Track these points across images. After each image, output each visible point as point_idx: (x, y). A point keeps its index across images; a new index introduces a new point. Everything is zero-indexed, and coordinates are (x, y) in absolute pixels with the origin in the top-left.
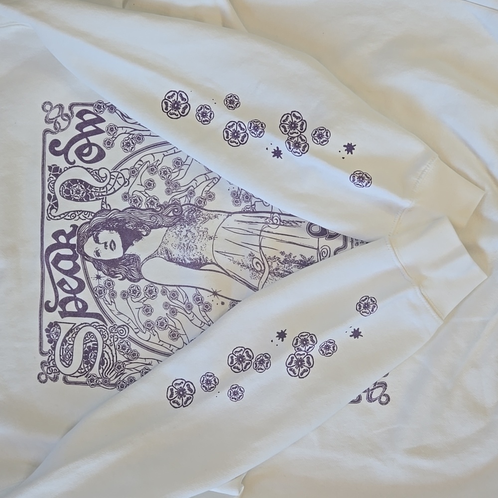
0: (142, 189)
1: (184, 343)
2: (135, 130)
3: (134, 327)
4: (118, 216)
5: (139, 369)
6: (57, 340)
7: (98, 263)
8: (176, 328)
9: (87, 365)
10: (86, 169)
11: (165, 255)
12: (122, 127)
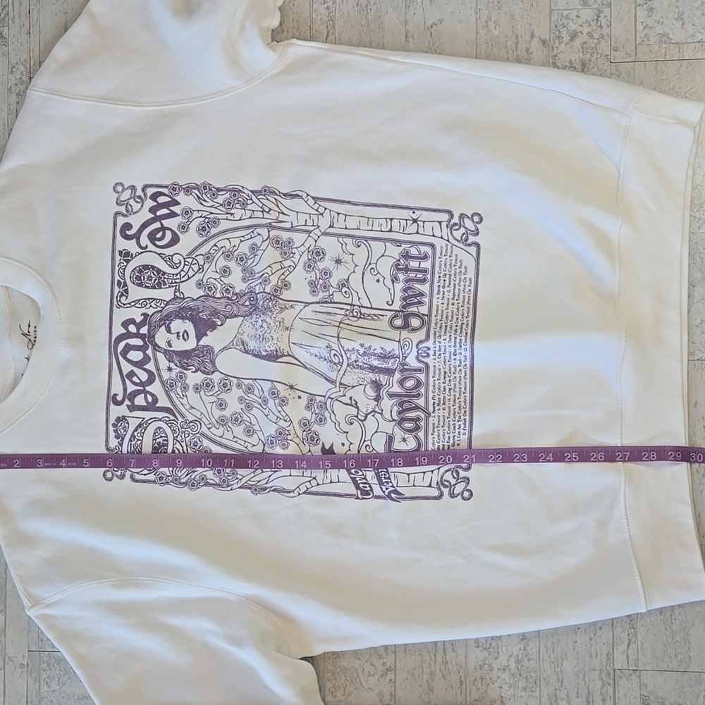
0: (217, 276)
1: (259, 439)
2: (211, 213)
3: (207, 422)
4: (192, 304)
6: (125, 435)
7: (170, 355)
8: (251, 423)
10: (159, 254)
11: (241, 346)
12: (198, 211)
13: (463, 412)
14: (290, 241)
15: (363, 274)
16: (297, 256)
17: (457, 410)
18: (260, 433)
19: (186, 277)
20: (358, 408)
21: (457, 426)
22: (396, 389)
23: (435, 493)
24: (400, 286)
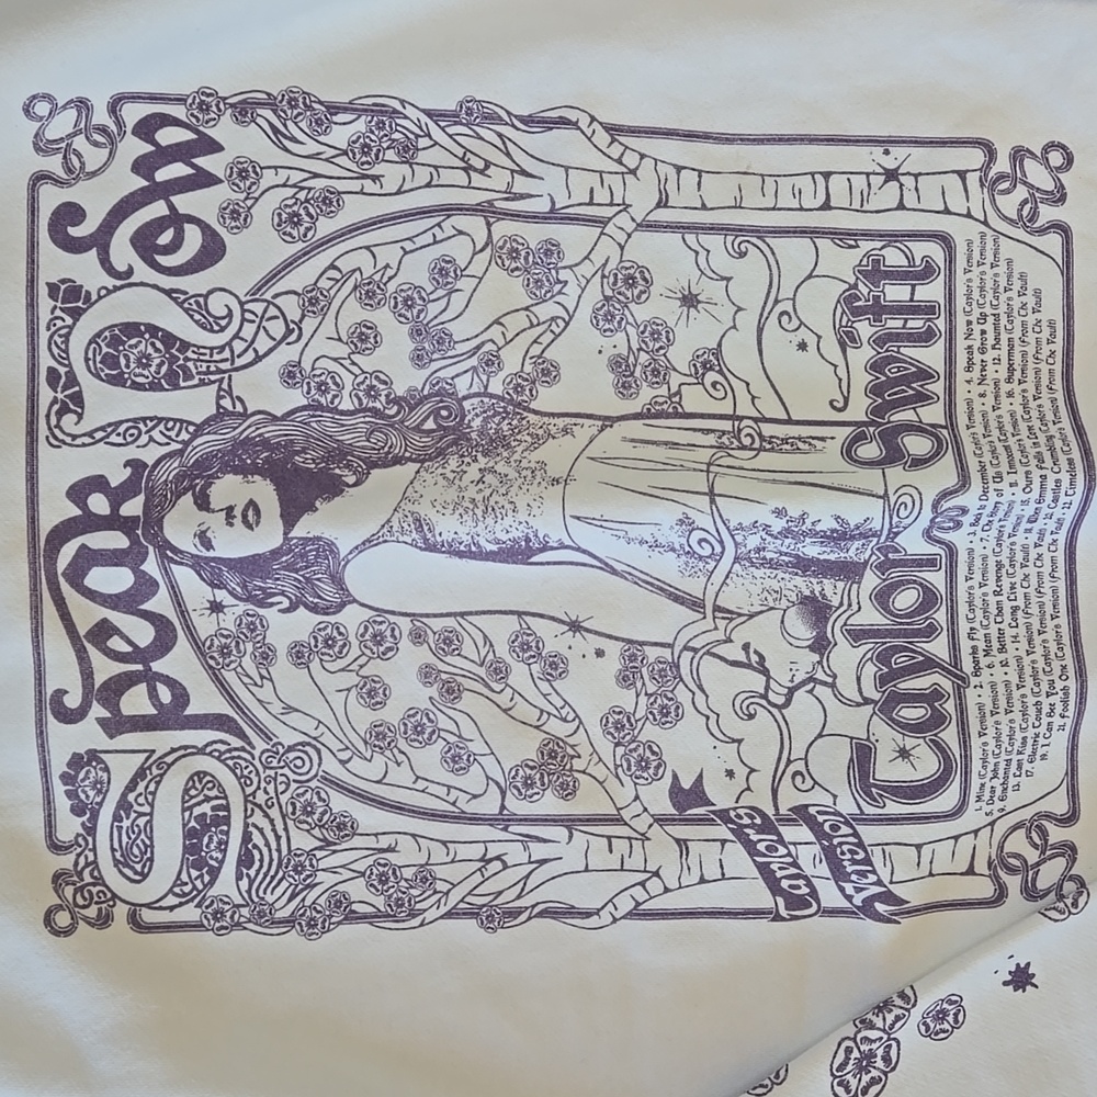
0: (342, 350)
1: (488, 777)
2: (316, 175)
3: (336, 746)
4: (270, 431)
5: (361, 866)
6: (100, 804)
7: (211, 570)
8: (460, 736)
9: (200, 870)
10: (169, 293)
11: (414, 535)
12: (276, 168)
13: (1057, 671)
14: (551, 249)
15: (760, 331)
16: (572, 290)
17: (1041, 664)
18: (488, 762)
19: (250, 356)
20: (765, 672)
21: (1046, 709)
22: (871, 616)
23: (985, 889)
24: (862, 355)
